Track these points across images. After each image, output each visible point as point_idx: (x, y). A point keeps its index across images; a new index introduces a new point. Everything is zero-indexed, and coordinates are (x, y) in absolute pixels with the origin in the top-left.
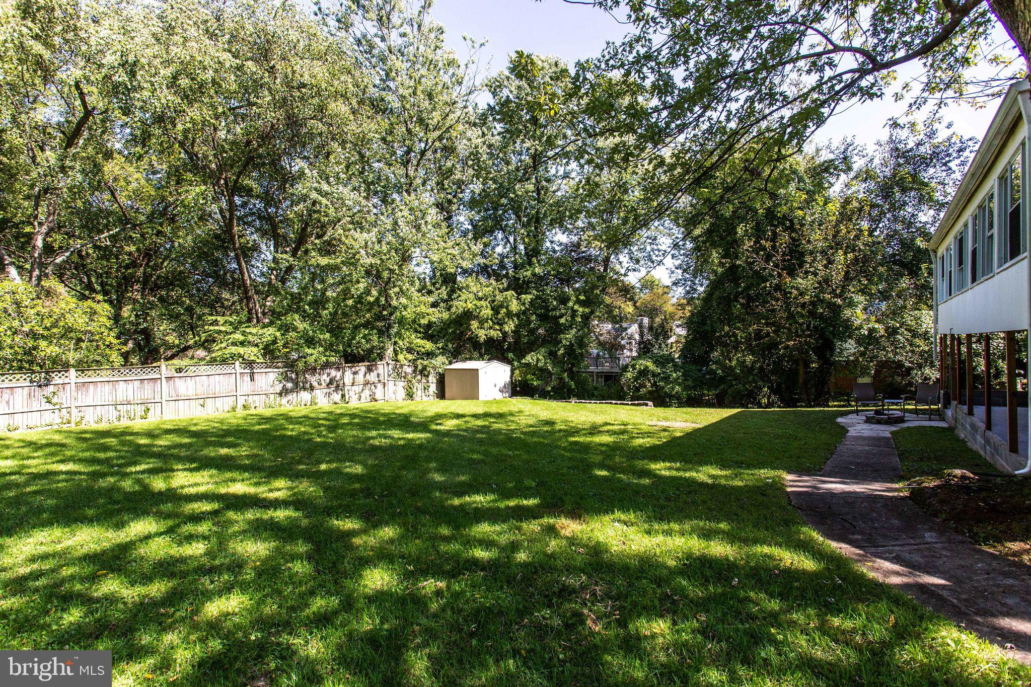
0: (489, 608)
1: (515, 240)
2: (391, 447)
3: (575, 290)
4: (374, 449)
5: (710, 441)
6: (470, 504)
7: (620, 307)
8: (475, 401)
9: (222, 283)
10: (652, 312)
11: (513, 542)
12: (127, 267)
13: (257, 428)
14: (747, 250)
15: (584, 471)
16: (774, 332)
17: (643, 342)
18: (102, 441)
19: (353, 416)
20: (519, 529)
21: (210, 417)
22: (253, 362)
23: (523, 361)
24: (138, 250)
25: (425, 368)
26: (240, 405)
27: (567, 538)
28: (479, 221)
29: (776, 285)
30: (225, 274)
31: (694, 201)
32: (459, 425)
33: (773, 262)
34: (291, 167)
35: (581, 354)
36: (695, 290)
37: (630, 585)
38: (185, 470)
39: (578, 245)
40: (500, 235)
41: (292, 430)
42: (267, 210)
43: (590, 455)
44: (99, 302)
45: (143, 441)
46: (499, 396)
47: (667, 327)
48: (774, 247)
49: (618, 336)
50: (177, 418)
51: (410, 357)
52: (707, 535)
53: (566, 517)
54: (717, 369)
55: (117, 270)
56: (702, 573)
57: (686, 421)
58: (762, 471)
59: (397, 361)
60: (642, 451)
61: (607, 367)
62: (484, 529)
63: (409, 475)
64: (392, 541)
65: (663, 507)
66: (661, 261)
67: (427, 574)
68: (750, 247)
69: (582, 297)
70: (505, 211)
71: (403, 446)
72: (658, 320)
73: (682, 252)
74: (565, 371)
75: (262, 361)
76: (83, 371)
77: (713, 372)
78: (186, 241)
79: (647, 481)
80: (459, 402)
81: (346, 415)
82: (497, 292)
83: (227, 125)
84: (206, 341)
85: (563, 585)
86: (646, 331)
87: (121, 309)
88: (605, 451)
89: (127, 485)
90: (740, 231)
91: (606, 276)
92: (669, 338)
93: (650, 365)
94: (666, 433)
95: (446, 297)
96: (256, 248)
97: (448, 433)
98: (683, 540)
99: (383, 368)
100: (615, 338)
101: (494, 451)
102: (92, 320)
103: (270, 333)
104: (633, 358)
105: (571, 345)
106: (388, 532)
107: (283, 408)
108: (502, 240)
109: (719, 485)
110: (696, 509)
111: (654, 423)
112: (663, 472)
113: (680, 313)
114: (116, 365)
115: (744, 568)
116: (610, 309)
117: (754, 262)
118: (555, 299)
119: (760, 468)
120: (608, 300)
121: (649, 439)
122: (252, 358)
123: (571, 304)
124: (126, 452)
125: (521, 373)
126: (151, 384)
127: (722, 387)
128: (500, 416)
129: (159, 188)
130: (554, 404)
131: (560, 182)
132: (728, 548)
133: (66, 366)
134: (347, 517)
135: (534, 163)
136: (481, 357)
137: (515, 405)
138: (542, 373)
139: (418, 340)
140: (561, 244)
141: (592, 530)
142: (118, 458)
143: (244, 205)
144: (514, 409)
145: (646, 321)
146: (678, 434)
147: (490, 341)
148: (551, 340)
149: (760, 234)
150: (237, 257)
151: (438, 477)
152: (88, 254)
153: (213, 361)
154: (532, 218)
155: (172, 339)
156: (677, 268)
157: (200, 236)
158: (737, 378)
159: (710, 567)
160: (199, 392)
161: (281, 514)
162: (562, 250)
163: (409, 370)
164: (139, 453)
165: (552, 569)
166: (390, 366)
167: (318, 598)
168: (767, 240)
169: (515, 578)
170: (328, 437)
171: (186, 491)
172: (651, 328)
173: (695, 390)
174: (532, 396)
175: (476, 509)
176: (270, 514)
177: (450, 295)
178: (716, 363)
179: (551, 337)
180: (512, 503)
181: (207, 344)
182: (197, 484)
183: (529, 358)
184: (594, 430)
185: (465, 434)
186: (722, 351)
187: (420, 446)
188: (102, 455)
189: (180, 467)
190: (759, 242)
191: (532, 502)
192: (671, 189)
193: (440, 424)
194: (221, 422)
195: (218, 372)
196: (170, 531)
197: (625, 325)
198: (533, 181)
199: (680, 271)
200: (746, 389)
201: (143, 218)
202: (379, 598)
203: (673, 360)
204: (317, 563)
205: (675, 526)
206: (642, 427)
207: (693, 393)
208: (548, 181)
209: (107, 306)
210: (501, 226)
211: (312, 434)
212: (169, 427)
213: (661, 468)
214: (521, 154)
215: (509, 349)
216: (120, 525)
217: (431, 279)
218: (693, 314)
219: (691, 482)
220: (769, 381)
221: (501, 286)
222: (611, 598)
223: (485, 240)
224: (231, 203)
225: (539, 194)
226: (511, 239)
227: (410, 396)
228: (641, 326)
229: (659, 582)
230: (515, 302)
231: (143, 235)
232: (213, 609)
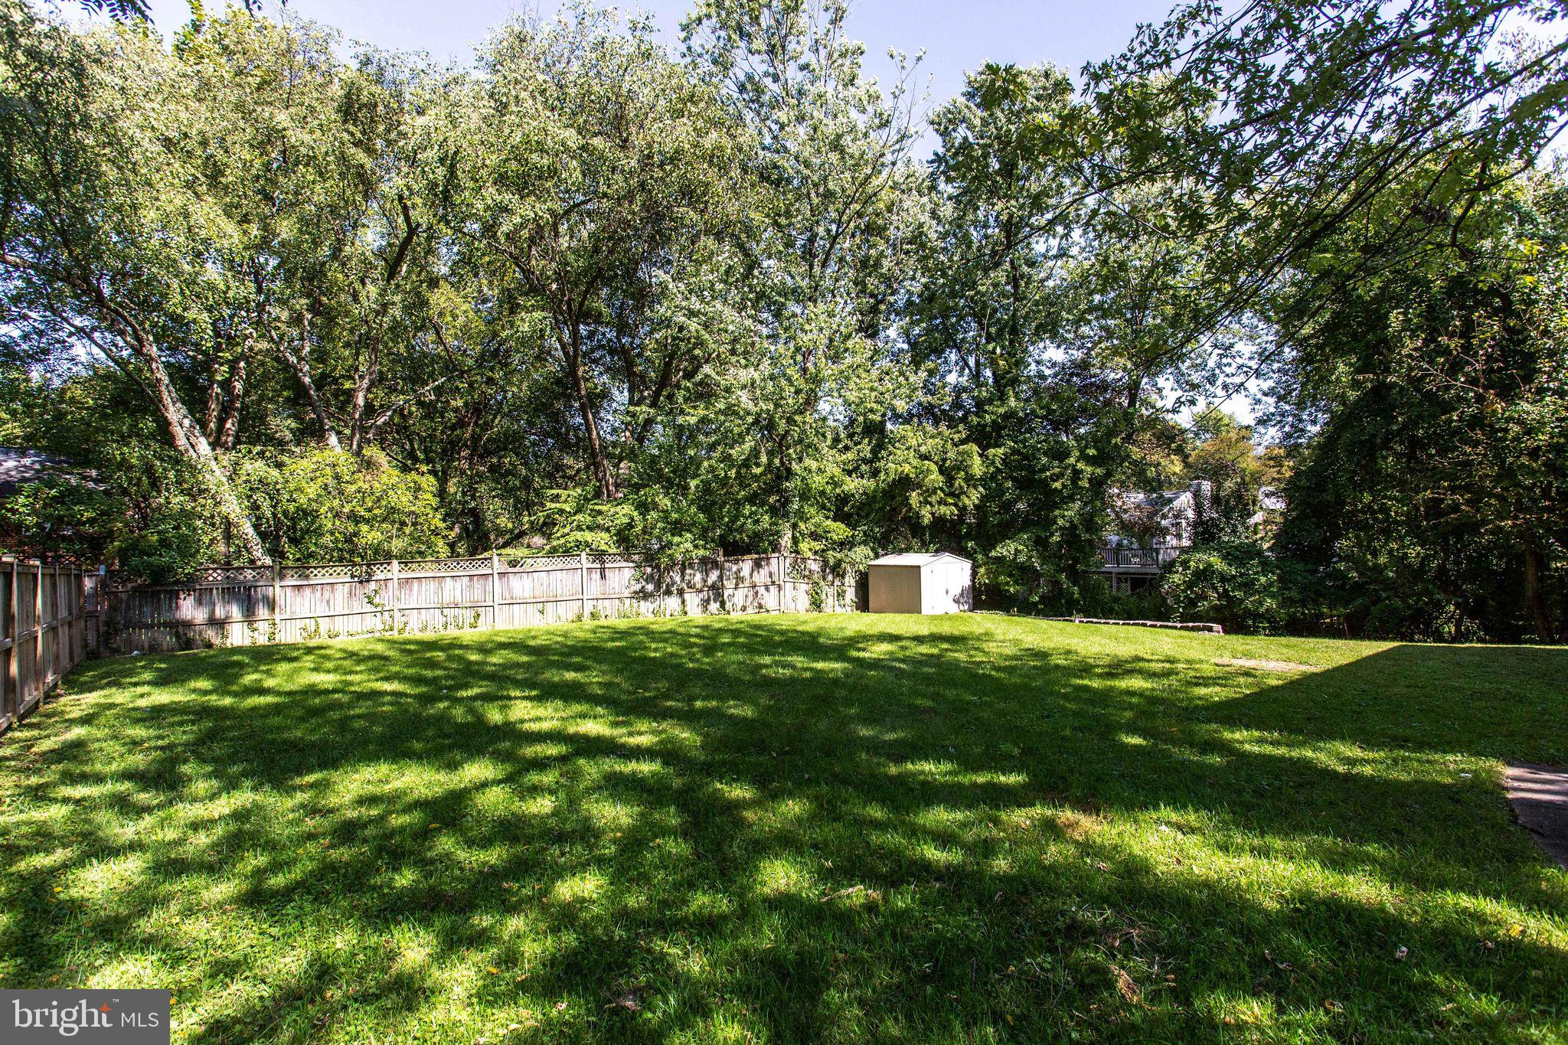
0: (951, 940)
1: (977, 363)
2: (792, 681)
3: (1078, 438)
4: (769, 683)
5: (1337, 696)
6: (914, 774)
7: (1159, 464)
8: (915, 616)
9: (566, 446)
10: (1217, 471)
11: (985, 841)
12: (453, 428)
13: (610, 644)
14: (1410, 356)
15: (1102, 736)
16: (1468, 502)
17: (1202, 523)
18: (428, 655)
19: (736, 633)
20: (996, 822)
21: (551, 629)
22: (603, 553)
23: (993, 554)
24: (466, 404)
25: (839, 563)
26: (587, 613)
27: (1077, 843)
28: (920, 336)
29: (1473, 416)
30: (568, 431)
31: (1299, 276)
32: (892, 653)
33: (1466, 375)
34: (650, 277)
35: (1090, 542)
36: (1302, 430)
37: (1193, 933)
38: (524, 698)
39: (1084, 365)
40: (953, 357)
41: (656, 650)
42: (619, 341)
43: (1111, 710)
44: (423, 474)
45: (474, 657)
46: (954, 609)
47: (1248, 497)
48: (1467, 348)
49: (1156, 513)
50: (511, 628)
51: (817, 546)
52: (1338, 862)
53: (1073, 808)
54: (1348, 569)
55: (443, 432)
56: (1332, 929)
57: (1288, 660)
58: (1450, 757)
59: (797, 552)
60: (1206, 708)
61: (1135, 564)
62: (940, 816)
63: (822, 725)
64: (799, 820)
65: (1249, 807)
66: (1242, 384)
67: (853, 876)
68: (1415, 349)
69: (1091, 452)
70: (961, 318)
71: (810, 680)
72: (1229, 485)
73: (1276, 366)
74: (1062, 570)
75: (615, 551)
76: (406, 564)
77: (1341, 576)
78: (519, 390)
79: (1216, 759)
80: (890, 616)
81: (727, 631)
82: (949, 445)
83: (570, 229)
84: (545, 524)
85: (1073, 919)
86: (1207, 504)
87: (446, 481)
88: (1138, 705)
89: (459, 713)
90: (1395, 319)
91: (1132, 414)
92: (1250, 515)
93: (1216, 561)
94: (1250, 680)
95: (869, 455)
96: (605, 395)
97: (875, 664)
98: (1291, 866)
99: (778, 565)
100: (1152, 515)
101: (951, 693)
102: (416, 498)
103: (624, 512)
104: (1183, 550)
105: (1073, 527)
106: (793, 808)
107: (641, 618)
108: (957, 363)
109: (1360, 777)
110: (1316, 817)
111: (1226, 660)
112: (1247, 747)
113: (1273, 473)
114: (443, 556)
115: (1418, 930)
116: (1140, 468)
117: (1423, 377)
118: (1045, 454)
119: (1445, 752)
120: (1136, 453)
121: (1218, 689)
122: (604, 547)
123: (1072, 460)
124: (456, 670)
125: (988, 572)
126: (482, 581)
127: (1359, 601)
128: (954, 640)
129: (489, 323)
130: (1043, 623)
131: (1051, 263)
132: (1385, 889)
133: (389, 556)
134: (735, 780)
135: (1008, 237)
136: (924, 547)
137: (979, 624)
138: (1023, 573)
139: (829, 522)
140: (1054, 365)
141: (1119, 834)
142: (447, 677)
143: (591, 335)
144: (978, 630)
145: (1207, 486)
146: (1273, 682)
147: (939, 521)
148: (1038, 521)
149: (1436, 324)
150: (583, 409)
151: (865, 732)
152: (411, 413)
153: (553, 551)
154: (1005, 326)
155: (504, 522)
156: (1265, 394)
157: (537, 381)
158: (1388, 585)
159: (1349, 920)
160: (537, 593)
161: (646, 768)
162: (1055, 375)
163: (815, 566)
164: (470, 673)
165: (1053, 891)
166: (788, 561)
167: (699, 893)
168: (1451, 336)
169: (991, 898)
170: (702, 663)
171: (526, 726)
172: (1216, 500)
173: (1304, 606)
174: (1007, 610)
175: (925, 783)
176: (632, 767)
177: (875, 452)
178: (1346, 559)
179: (1039, 516)
180: (981, 779)
181: (546, 528)
182: (539, 719)
183: (1006, 549)
184: (1118, 668)
185: (903, 666)
186: (1357, 537)
187: (836, 682)
188: (429, 673)
189: (518, 693)
190: (1434, 341)
191: (1013, 779)
192: (1262, 260)
193: (864, 650)
194: (565, 635)
195: (560, 566)
196: (508, 779)
197: (1167, 494)
198: (1007, 266)
199: (1271, 400)
200: (1410, 607)
201: (470, 362)
202: (784, 903)
203: (1260, 553)
204: (696, 842)
205: (1278, 844)
206: (1205, 666)
207: (1299, 611)
208: (1032, 264)
209: (432, 479)
210: (954, 341)
211: (682, 657)
212: (503, 640)
213: (1245, 739)
214: (986, 226)
215: (968, 536)
216: (453, 766)
217: (846, 428)
218: (1298, 474)
219: (1307, 765)
220: (1458, 591)
221: (956, 437)
222: (1158, 951)
223: (930, 365)
224: (575, 333)
225: (1016, 287)
226: (972, 361)
227: (817, 605)
228: (1197, 495)
229: (1247, 934)
230: (977, 460)
231: (471, 385)
232: (566, 890)
